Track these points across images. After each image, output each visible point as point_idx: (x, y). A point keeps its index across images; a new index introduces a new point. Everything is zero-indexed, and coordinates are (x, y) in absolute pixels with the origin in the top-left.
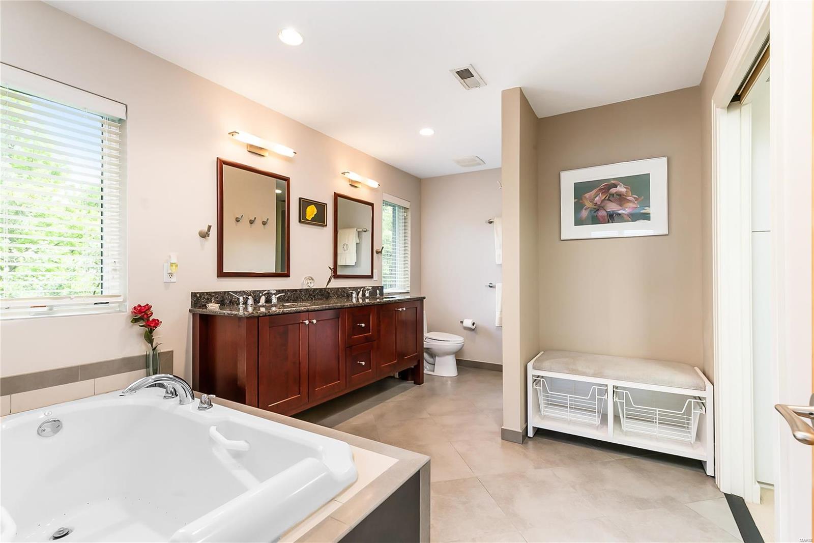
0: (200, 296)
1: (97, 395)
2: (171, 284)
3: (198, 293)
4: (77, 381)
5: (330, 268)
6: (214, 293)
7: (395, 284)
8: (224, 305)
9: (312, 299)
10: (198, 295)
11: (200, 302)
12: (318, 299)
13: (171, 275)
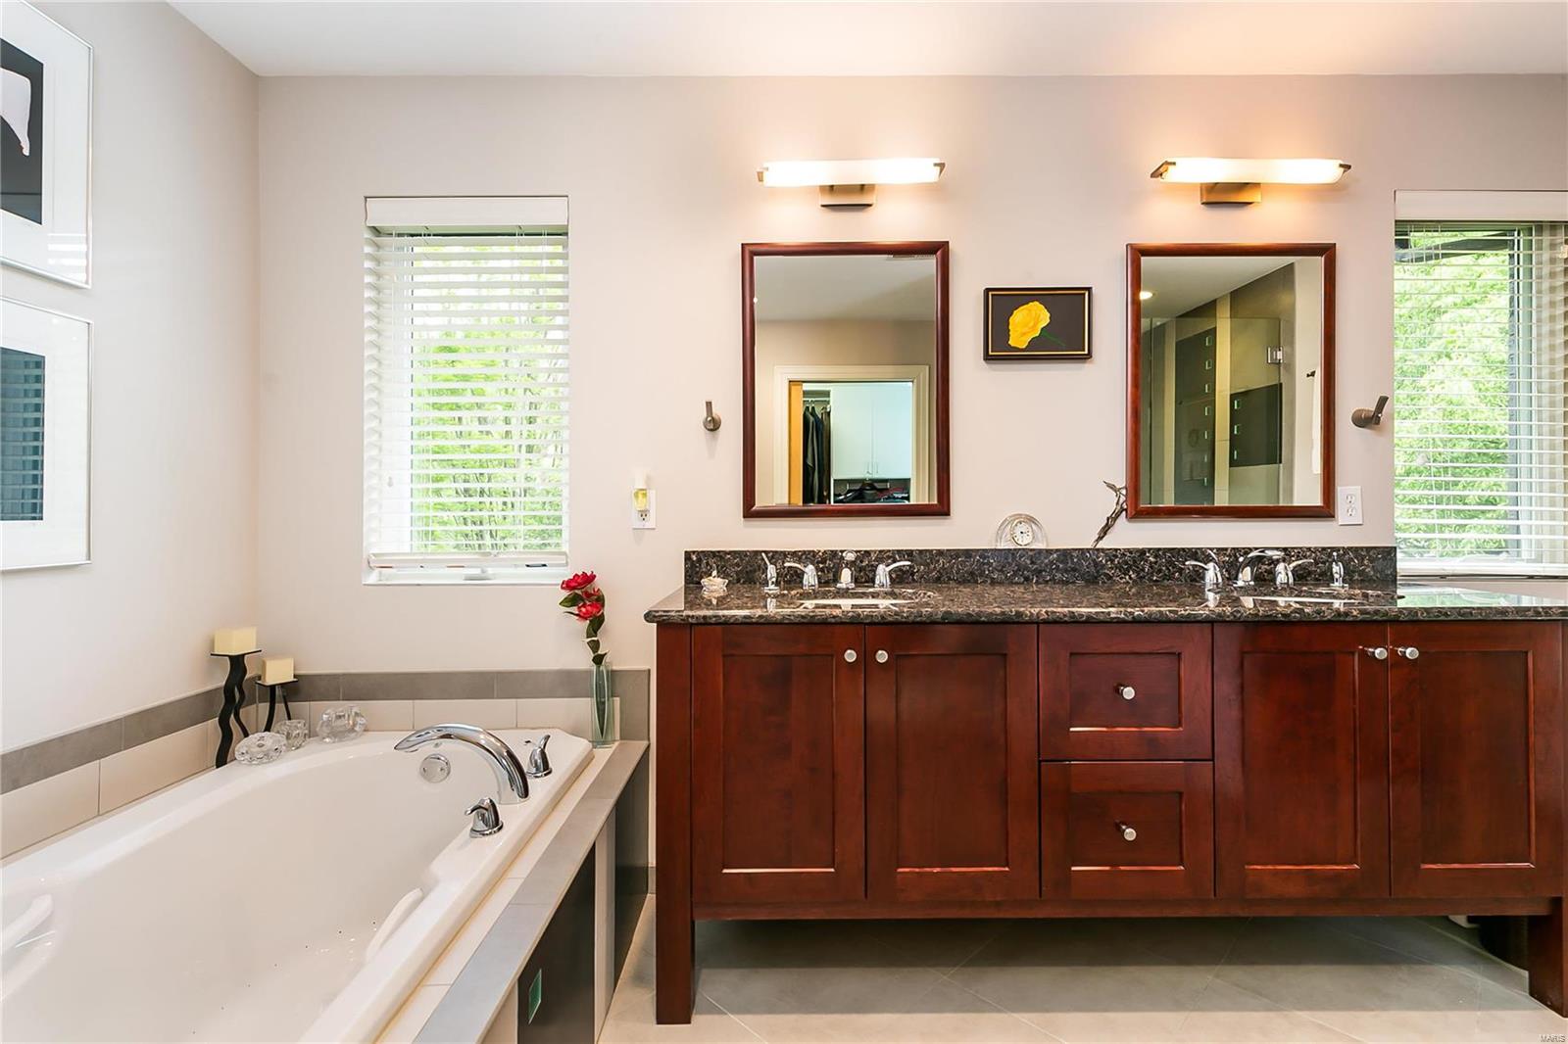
0: (699, 560)
1: (522, 728)
2: (647, 532)
3: (694, 552)
4: (493, 698)
5: (1112, 487)
6: (730, 553)
7: (1518, 541)
8: (755, 583)
9: (1027, 579)
10: (694, 558)
11: (697, 573)
12: (1053, 580)
13: (644, 514)
